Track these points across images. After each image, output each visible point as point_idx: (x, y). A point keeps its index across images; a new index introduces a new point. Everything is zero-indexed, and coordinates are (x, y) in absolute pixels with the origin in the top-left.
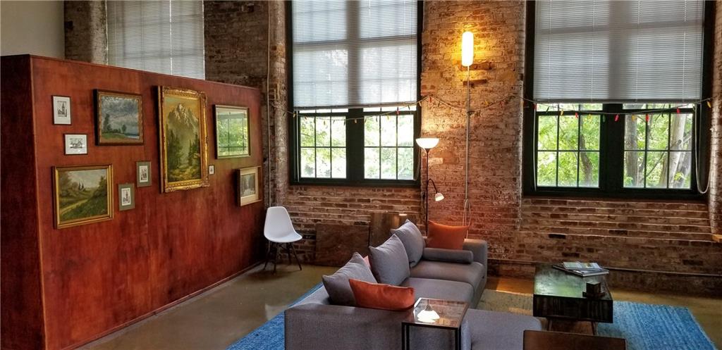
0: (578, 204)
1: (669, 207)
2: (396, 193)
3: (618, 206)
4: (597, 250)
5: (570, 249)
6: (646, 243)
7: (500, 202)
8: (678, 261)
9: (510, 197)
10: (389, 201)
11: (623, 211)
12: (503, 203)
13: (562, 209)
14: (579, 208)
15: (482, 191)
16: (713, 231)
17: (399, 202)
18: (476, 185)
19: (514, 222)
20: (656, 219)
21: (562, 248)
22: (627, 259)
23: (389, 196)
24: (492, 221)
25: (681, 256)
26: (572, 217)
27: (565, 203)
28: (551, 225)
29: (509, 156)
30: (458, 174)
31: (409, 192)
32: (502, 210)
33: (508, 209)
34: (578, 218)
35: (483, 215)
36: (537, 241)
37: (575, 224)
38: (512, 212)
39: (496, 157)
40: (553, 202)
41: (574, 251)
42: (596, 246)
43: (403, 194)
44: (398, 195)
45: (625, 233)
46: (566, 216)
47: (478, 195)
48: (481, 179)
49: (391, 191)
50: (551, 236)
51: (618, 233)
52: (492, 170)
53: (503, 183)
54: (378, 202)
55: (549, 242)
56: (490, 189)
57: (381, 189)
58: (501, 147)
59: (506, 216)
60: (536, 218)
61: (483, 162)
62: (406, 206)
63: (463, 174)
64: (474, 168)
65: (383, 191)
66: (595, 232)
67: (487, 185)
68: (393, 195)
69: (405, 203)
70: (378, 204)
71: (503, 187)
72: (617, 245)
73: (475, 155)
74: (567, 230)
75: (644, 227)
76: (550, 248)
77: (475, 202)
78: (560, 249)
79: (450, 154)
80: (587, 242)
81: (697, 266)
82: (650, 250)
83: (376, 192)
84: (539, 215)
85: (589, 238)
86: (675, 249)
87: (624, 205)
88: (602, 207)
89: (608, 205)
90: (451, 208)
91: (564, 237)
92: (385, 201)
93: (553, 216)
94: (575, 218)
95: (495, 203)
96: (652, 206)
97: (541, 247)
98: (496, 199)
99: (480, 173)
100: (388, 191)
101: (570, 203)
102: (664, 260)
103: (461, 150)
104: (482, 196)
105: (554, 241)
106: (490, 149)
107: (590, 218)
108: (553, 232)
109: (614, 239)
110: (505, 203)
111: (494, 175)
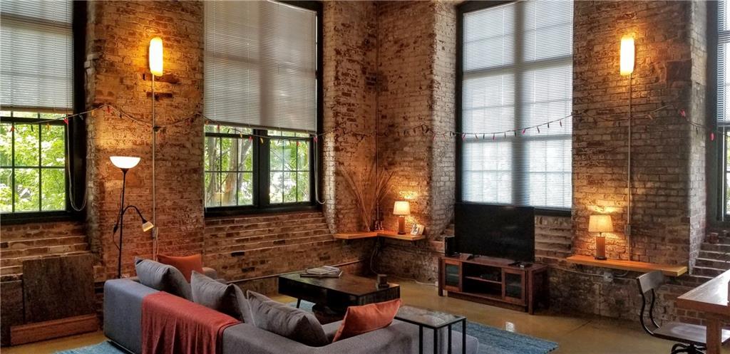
0: (243, 221)
1: (302, 217)
2: (46, 231)
3: (272, 219)
4: (267, 261)
5: (248, 264)
6: (298, 249)
7: (189, 227)
8: (317, 259)
9: (197, 221)
10: (39, 242)
11: (276, 223)
12: (190, 227)
13: (233, 228)
14: (246, 225)
15: (170, 217)
16: (333, 232)
17: (54, 242)
18: (164, 211)
19: (201, 246)
20: (298, 227)
21: (242, 265)
22: (287, 264)
23: (36, 235)
24: (180, 248)
25: (319, 255)
26: (244, 234)
27: (233, 222)
28: (229, 244)
29: (195, 176)
30: (143, 199)
31: (64, 227)
32: (190, 235)
33: (196, 234)
34: (248, 234)
35: (171, 243)
36: (222, 261)
37: (247, 240)
38: (199, 236)
39: (183, 178)
40: (224, 222)
41: (251, 265)
42: (266, 257)
43: (56, 230)
44: (50, 232)
45: (283, 242)
46: (238, 234)
47: (166, 222)
48: (169, 203)
49: (38, 228)
50: (233, 255)
51: (280, 243)
52: (180, 192)
53: (190, 206)
54: (24, 245)
55: (231, 261)
56: (179, 214)
57: (22, 226)
58: (188, 168)
59: (194, 241)
60: (215, 239)
61: (170, 184)
62: (67, 246)
63: (149, 198)
64: (162, 191)
65: (25, 228)
66: (264, 245)
67: (174, 209)
68: (41, 234)
69: (63, 242)
70: (24, 248)
71: (191, 210)
72: (281, 254)
73: (162, 177)
74: (243, 247)
75: (294, 235)
76: (232, 267)
77: (163, 230)
78: (240, 266)
79: (133, 175)
80: (260, 256)
81: (327, 261)
82: (301, 254)
83: (14, 232)
84: (216, 236)
85: (262, 251)
86: (315, 250)
87: (274, 219)
88: (261, 222)
89: (265, 220)
90: (135, 240)
91: (242, 254)
92: (32, 242)
93: (229, 235)
94: (245, 234)
95: (183, 228)
96: (292, 217)
97: (225, 268)
98: (184, 223)
99: (167, 196)
100: (32, 228)
101: (238, 222)
102: (310, 260)
103: (147, 171)
104: (169, 222)
105: (235, 259)
106: (177, 170)
107: (256, 233)
108: (234, 250)
109: (279, 248)
110: (192, 227)
111: (182, 198)
